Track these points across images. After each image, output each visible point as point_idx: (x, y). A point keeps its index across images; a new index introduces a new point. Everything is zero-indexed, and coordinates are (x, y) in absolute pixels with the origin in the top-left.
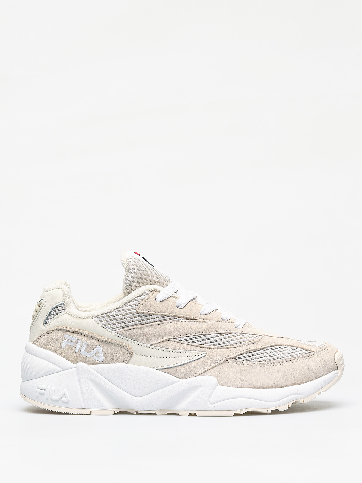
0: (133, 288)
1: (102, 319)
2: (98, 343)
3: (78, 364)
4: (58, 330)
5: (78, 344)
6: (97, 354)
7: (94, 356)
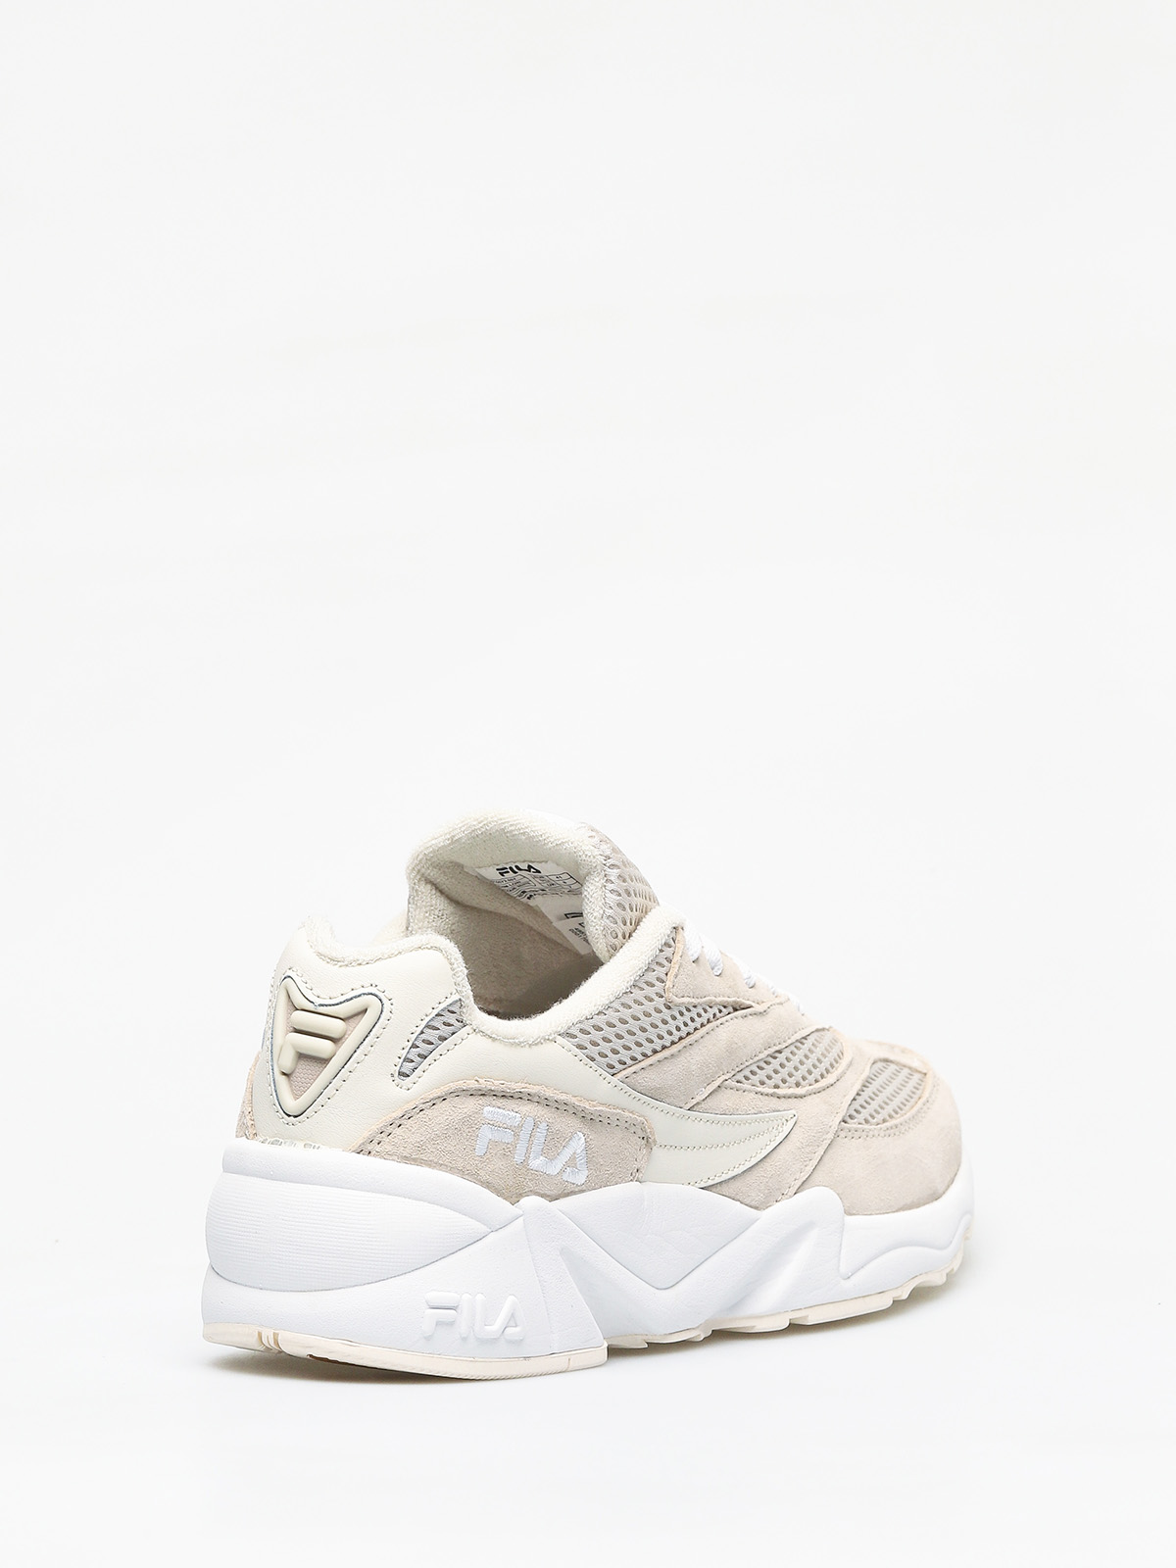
2: (574, 1123)
4: (457, 1093)
5: (524, 1135)
6: (571, 1162)
7: (563, 1171)
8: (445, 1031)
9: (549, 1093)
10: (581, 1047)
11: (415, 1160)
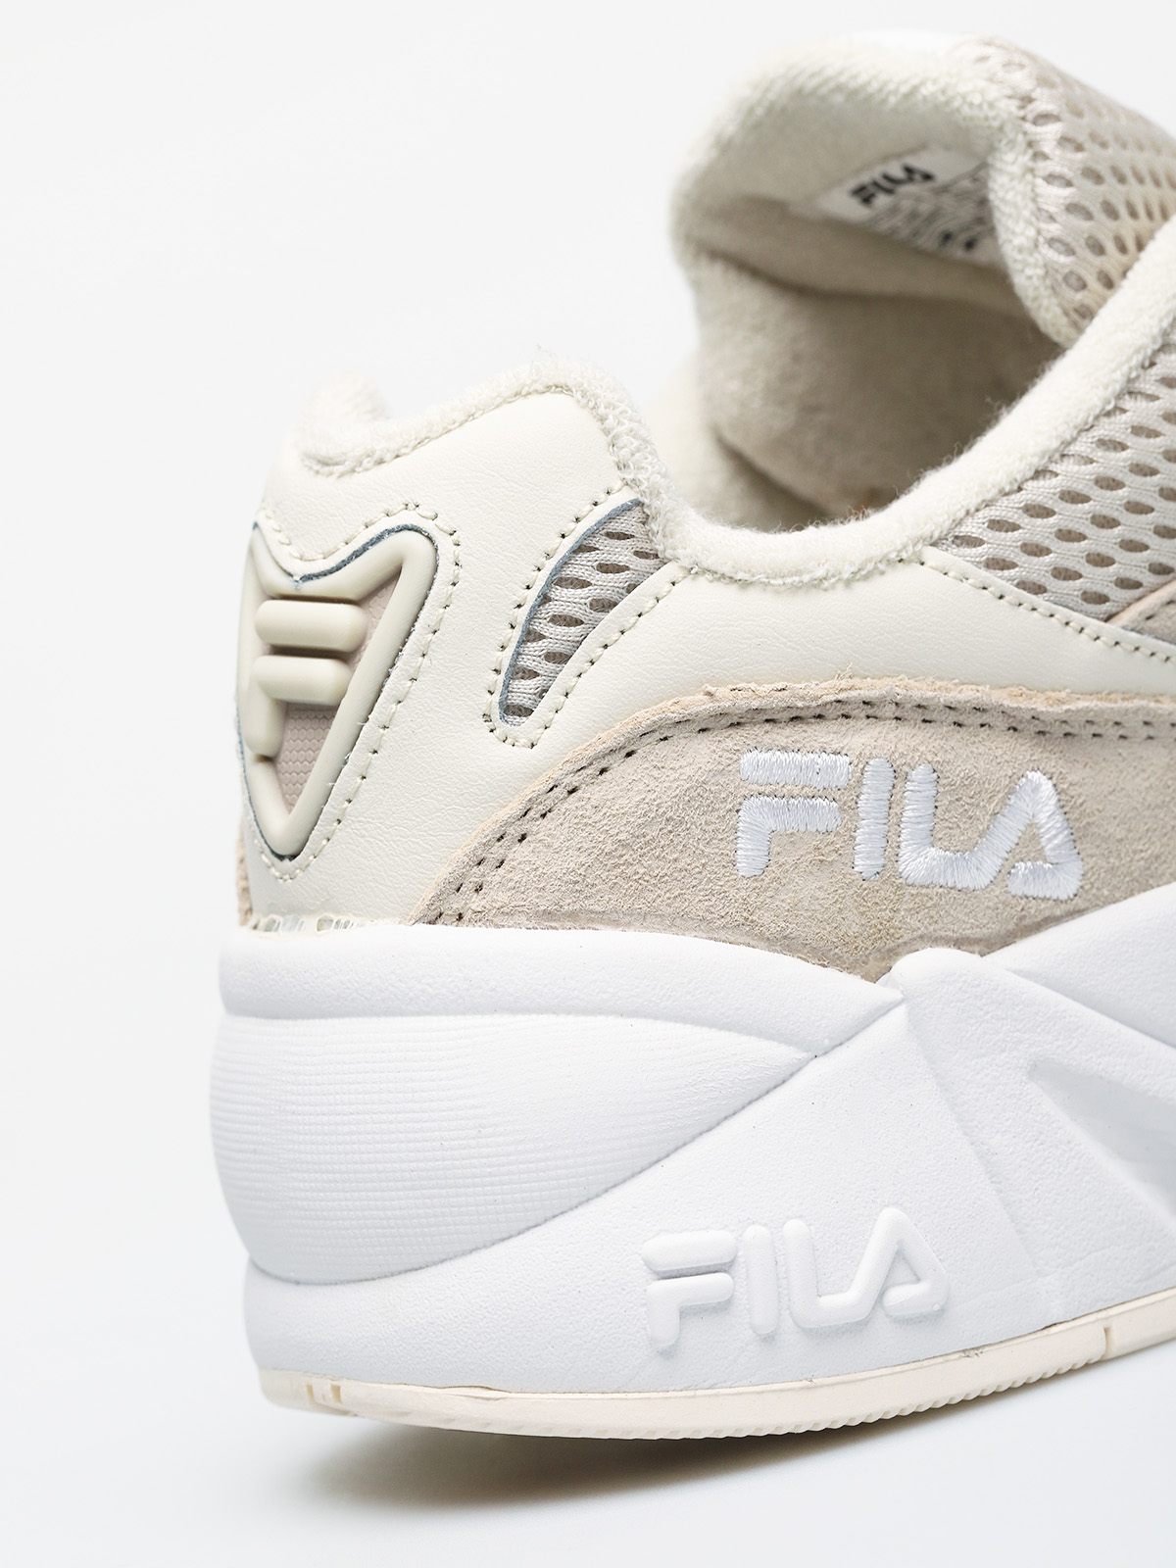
0: (1112, 260)
1: (1003, 544)
2: (1019, 750)
3: (907, 966)
4: (662, 732)
5: (870, 801)
6: (1029, 844)
7: (1005, 872)
8: (605, 585)
9: (921, 691)
10: (998, 564)
11: (573, 916)
